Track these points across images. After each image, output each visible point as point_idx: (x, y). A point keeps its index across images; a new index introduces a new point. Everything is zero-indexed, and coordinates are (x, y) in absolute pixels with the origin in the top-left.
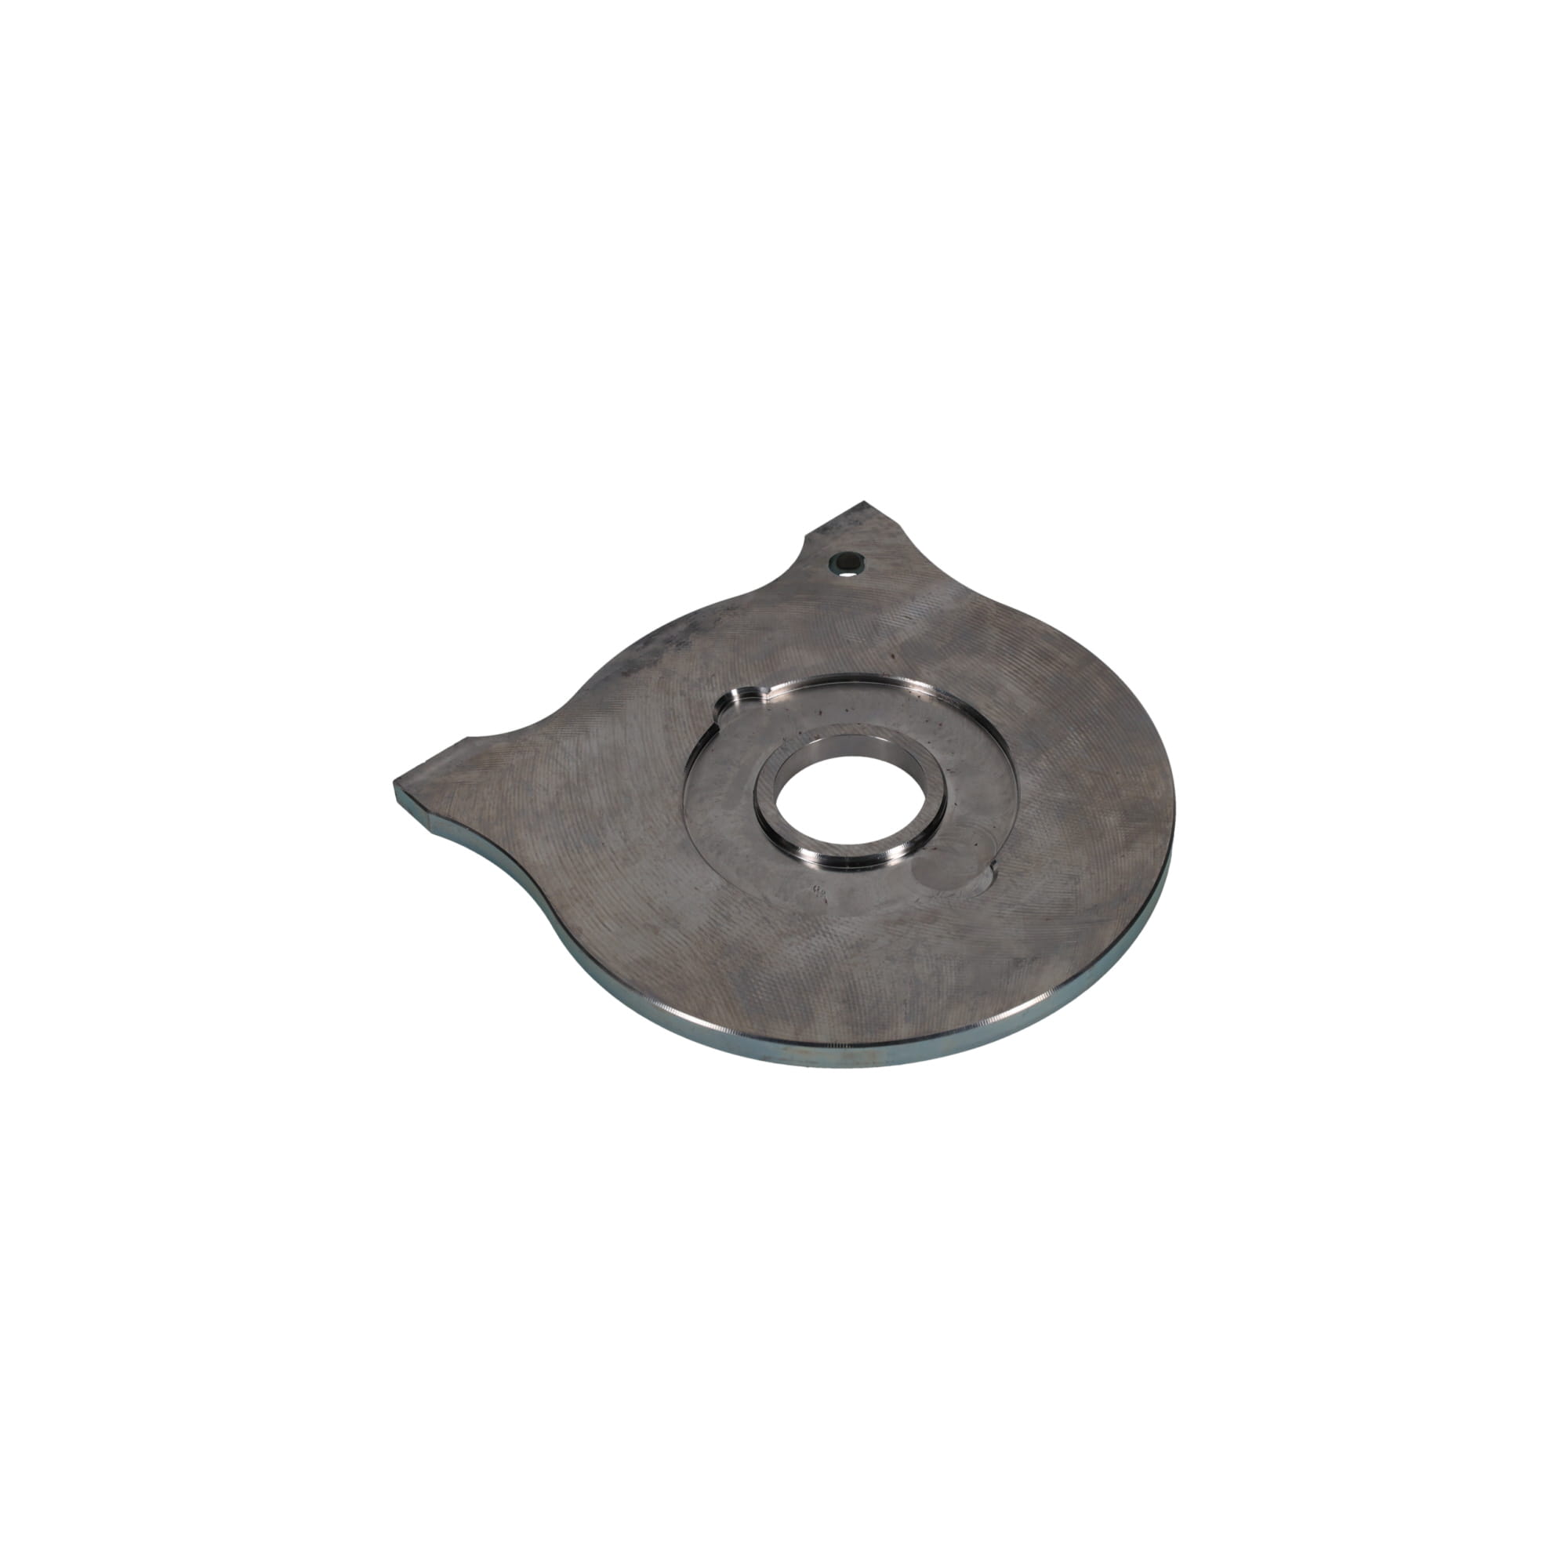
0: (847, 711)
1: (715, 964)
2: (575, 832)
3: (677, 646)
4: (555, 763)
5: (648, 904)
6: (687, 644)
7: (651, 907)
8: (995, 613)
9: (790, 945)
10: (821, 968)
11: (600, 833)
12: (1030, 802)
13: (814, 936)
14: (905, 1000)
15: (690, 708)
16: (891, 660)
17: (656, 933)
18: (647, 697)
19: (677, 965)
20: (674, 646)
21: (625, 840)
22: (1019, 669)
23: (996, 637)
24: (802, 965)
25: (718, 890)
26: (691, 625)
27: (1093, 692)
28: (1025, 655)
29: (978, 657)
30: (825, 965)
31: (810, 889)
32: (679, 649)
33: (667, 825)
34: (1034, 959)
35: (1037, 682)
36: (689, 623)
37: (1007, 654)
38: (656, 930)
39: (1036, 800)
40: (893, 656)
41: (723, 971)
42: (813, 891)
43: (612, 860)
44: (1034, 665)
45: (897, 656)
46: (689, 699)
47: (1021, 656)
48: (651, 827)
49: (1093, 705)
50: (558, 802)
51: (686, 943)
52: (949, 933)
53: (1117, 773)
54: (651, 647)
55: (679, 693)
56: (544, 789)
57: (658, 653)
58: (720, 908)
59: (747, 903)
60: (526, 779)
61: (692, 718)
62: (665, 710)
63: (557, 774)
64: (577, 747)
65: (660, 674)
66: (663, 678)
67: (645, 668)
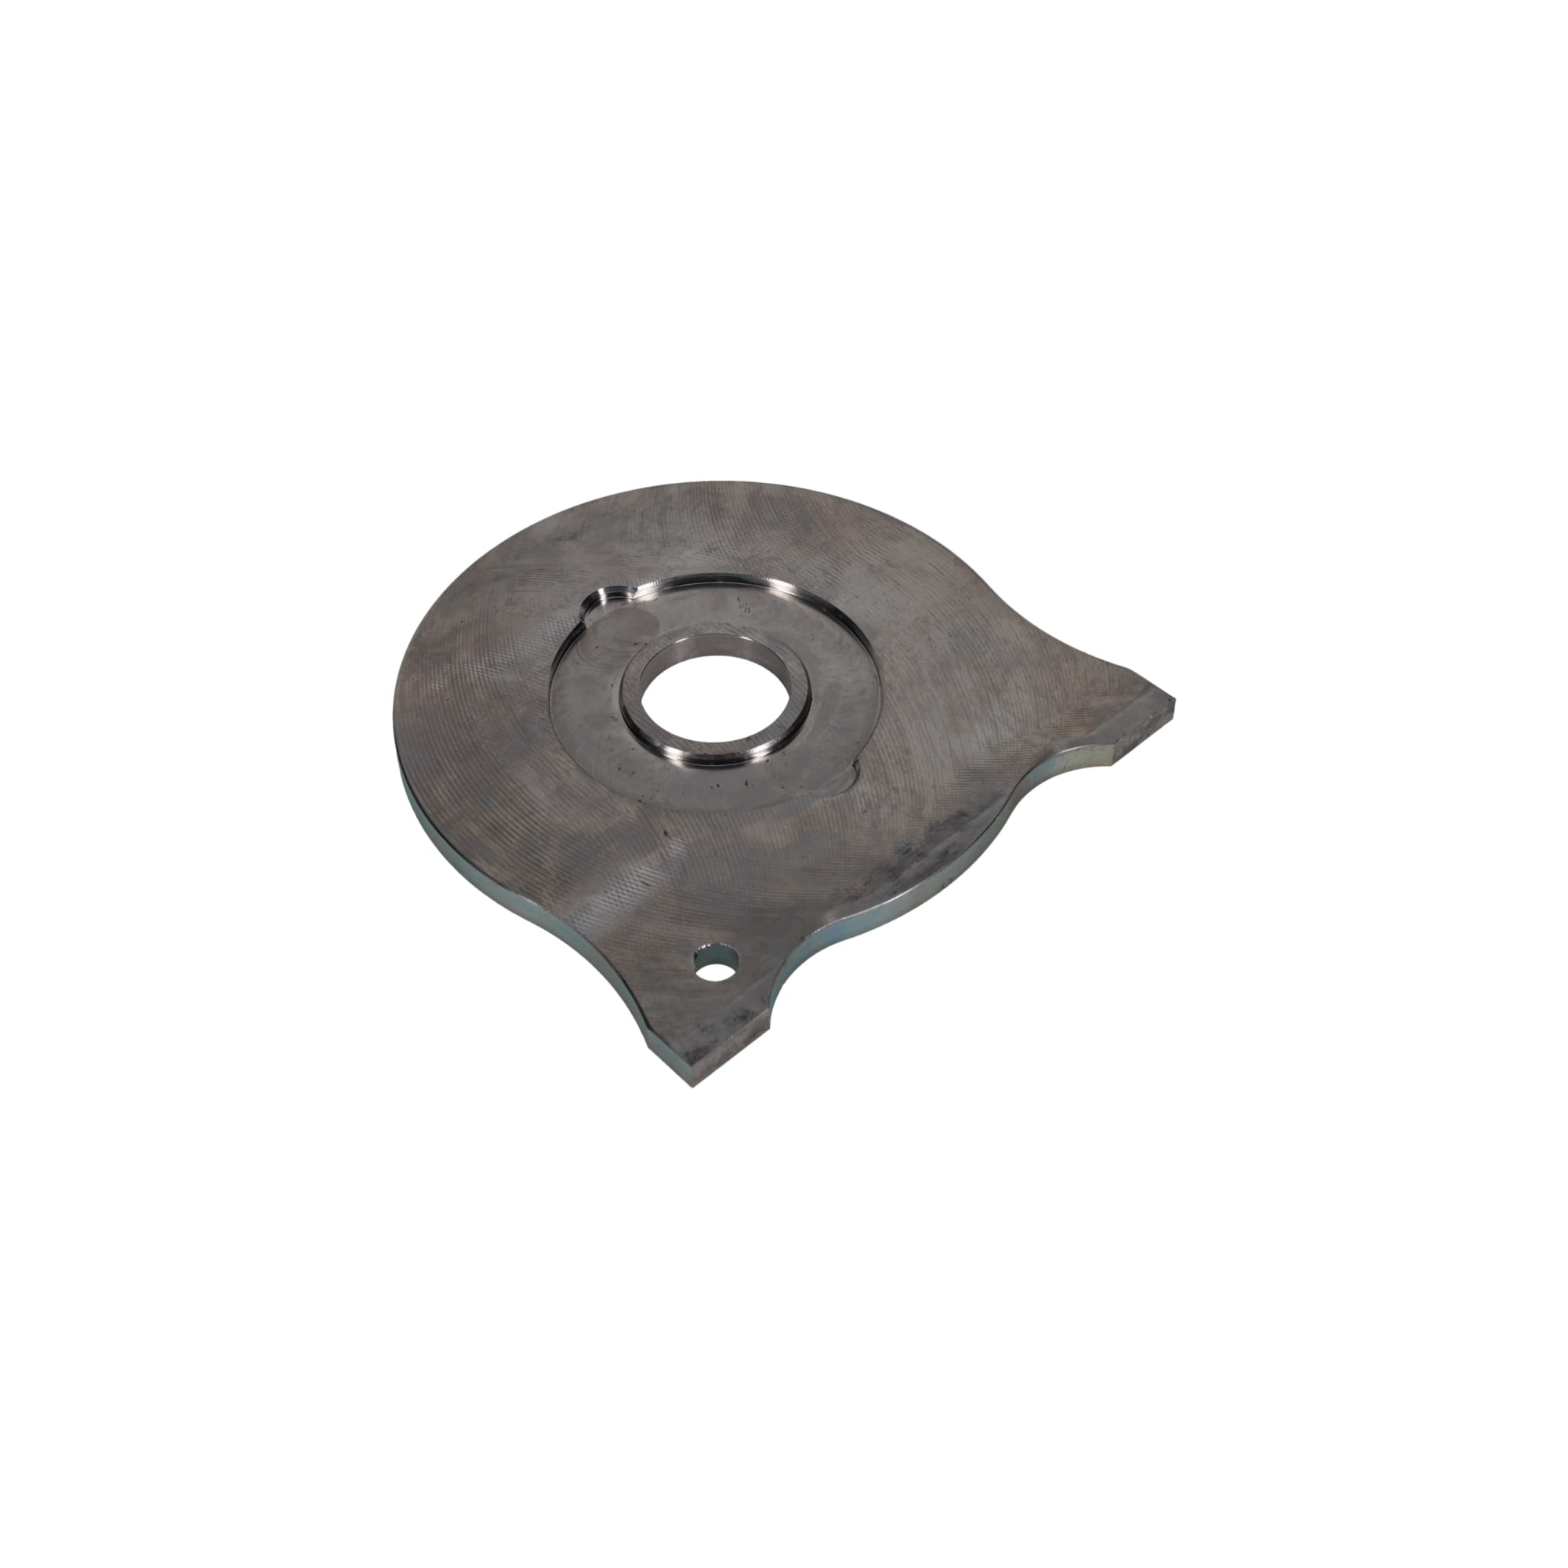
0: (718, 786)
1: (833, 537)
2: (979, 647)
3: (910, 849)
4: (1016, 714)
5: (898, 584)
6: (900, 850)
7: (895, 581)
8: (544, 889)
9: (768, 551)
10: (742, 534)
11: (955, 646)
12: (541, 672)
13: (749, 558)
15: (885, 773)
16: (668, 830)
17: (887, 561)
18: (934, 787)
20: (913, 849)
21: (930, 639)
22: (527, 816)
23: (546, 857)
24: (758, 535)
26: (897, 877)
27: (453, 787)
28: (517, 834)
29: (572, 831)
30: (738, 536)
31: (753, 610)
32: (907, 845)
33: (891, 653)
34: (559, 539)
35: (511, 800)
36: (901, 878)
37: (538, 834)
38: (889, 563)
39: (534, 673)
40: (666, 833)
41: (825, 532)
42: (750, 608)
43: (939, 622)
44: (511, 822)
45: (662, 835)
46: (888, 784)
47: (523, 832)
48: (908, 651)
49: (455, 773)
50: (1004, 678)
53: (448, 700)
54: (939, 848)
55: (900, 791)
56: (1020, 687)
57: (932, 840)
59: (809, 584)
60: (1042, 699)
61: (882, 762)
62: (912, 772)
63: (1012, 704)
64: (997, 731)
65: (924, 813)
66: (920, 809)
67: (942, 821)
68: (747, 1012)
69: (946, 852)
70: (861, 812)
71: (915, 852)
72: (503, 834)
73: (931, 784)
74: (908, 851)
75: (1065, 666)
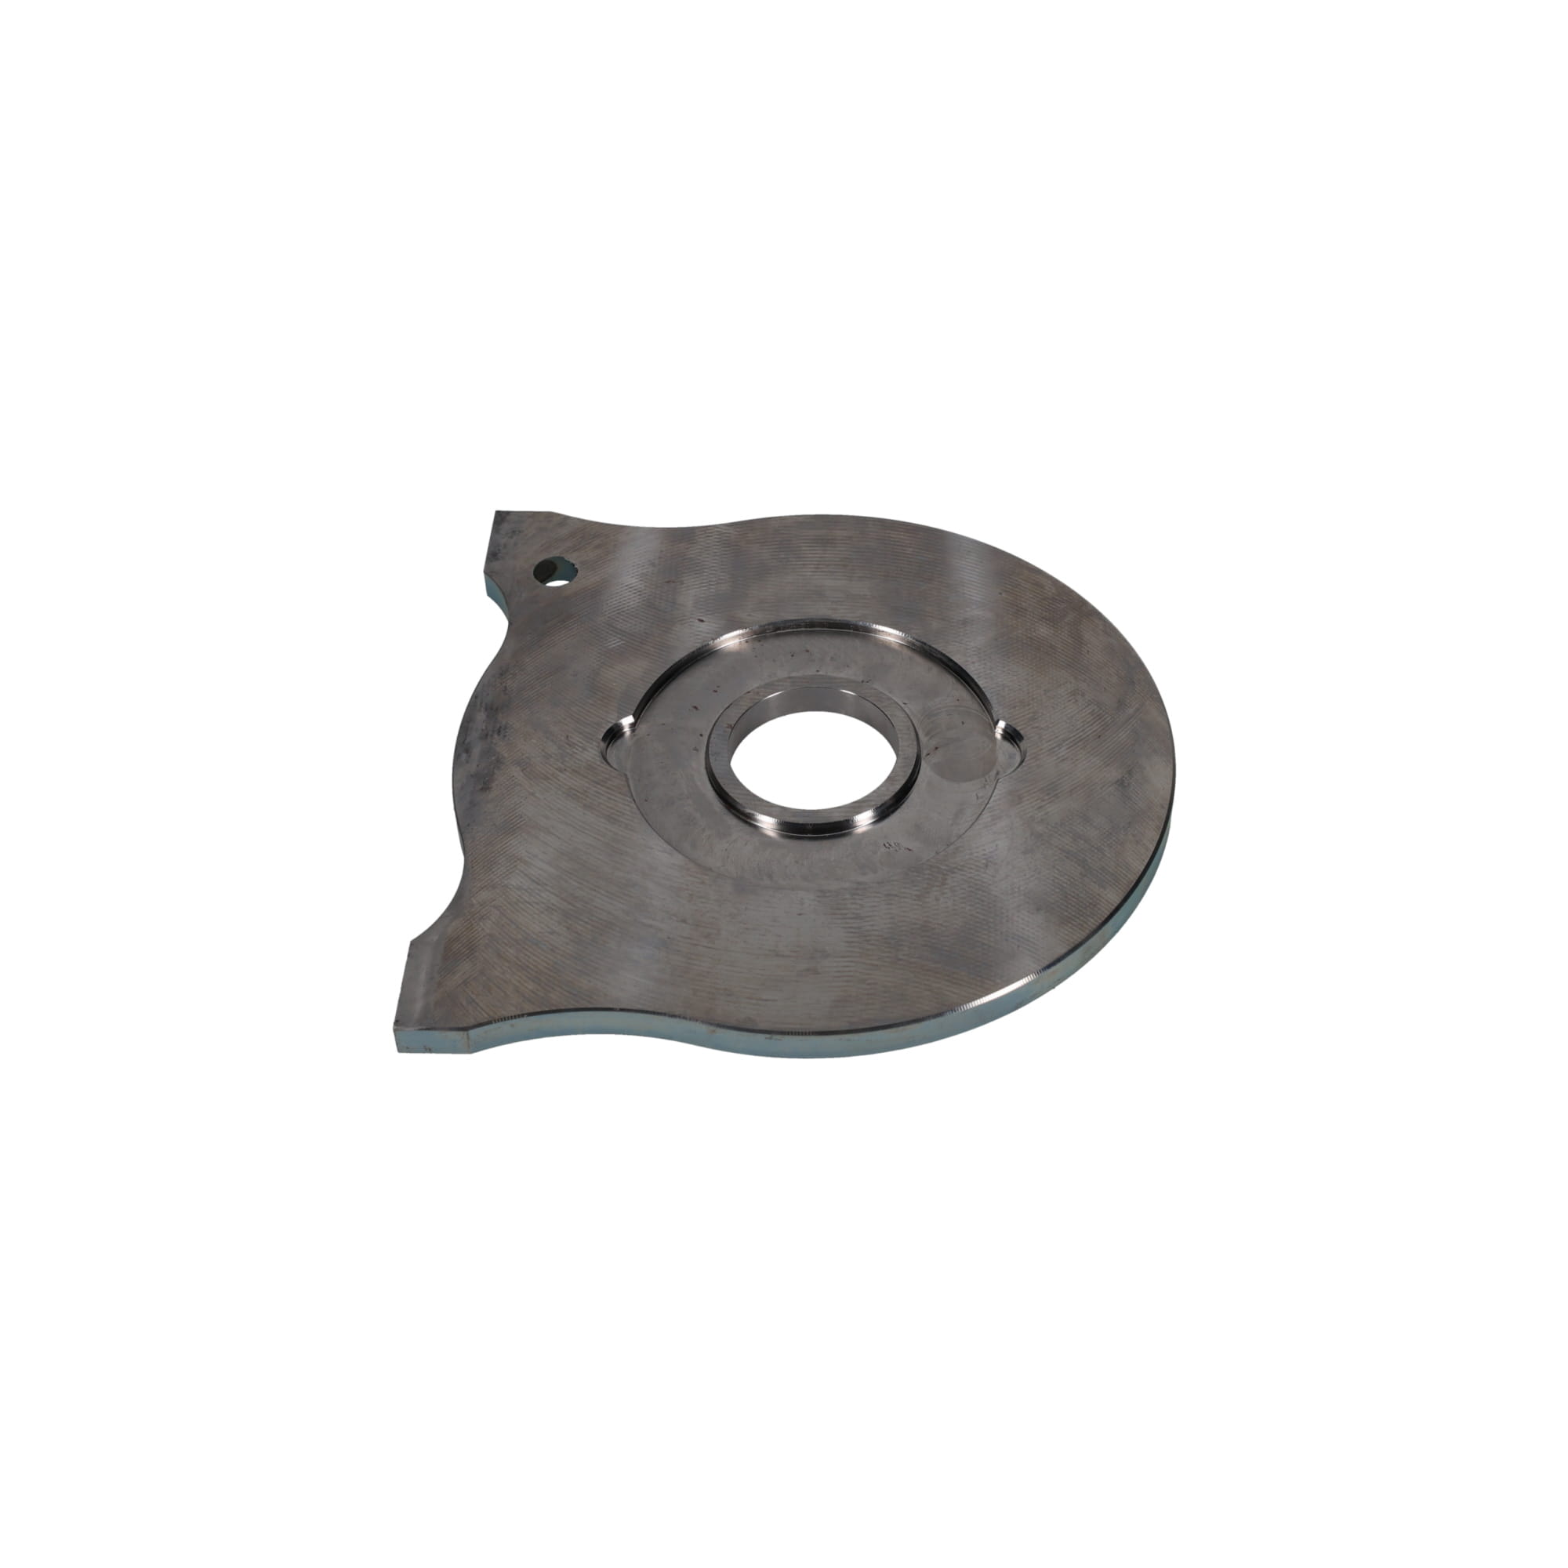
0: (716, 691)
1: (899, 960)
3: (498, 735)
4: (527, 905)
5: (778, 956)
6: (506, 728)
7: (783, 956)
9: (937, 900)
12: (966, 660)
13: (946, 879)
14: (1081, 874)
15: (586, 777)
16: (702, 624)
17: (818, 973)
18: (532, 794)
19: (869, 984)
20: (496, 736)
21: (684, 921)
22: (817, 564)
23: (764, 551)
24: (968, 908)
25: (819, 901)
26: (485, 709)
28: (805, 550)
29: (771, 577)
31: (883, 849)
32: (505, 736)
33: (703, 883)
34: (1130, 772)
35: (845, 566)
36: (483, 709)
37: (792, 559)
38: (815, 971)
40: (702, 621)
41: (913, 960)
42: (888, 850)
44: (824, 554)
46: (573, 770)
47: (806, 554)
50: (577, 933)
51: (852, 962)
52: (1043, 801)
54: (476, 751)
55: (557, 772)
56: (551, 933)
57: (488, 753)
58: (841, 914)
60: (520, 937)
61: (599, 784)
62: (564, 793)
63: (542, 913)
64: (530, 878)
65: (518, 768)
66: (525, 769)
67: (496, 771)
69: (467, 751)
70: (570, 734)
71: (492, 736)
72: (816, 544)
74: (499, 732)
75: (531, 986)
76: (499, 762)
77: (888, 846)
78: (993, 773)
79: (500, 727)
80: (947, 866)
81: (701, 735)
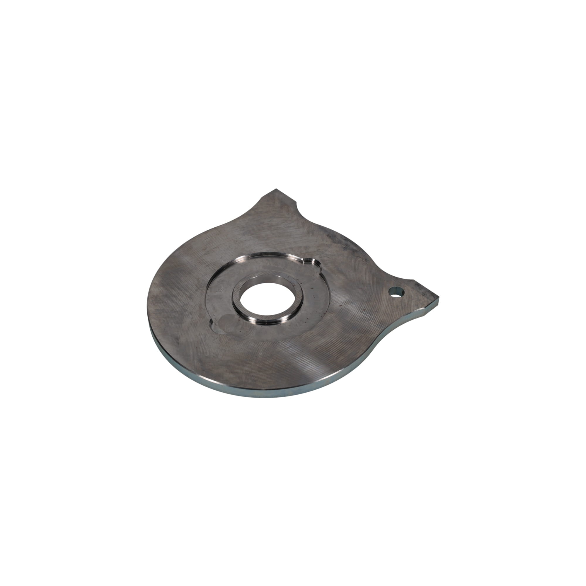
0: (314, 296)
3: (344, 247)
4: (283, 222)
5: (216, 247)
7: (214, 248)
11: (250, 234)
13: (197, 287)
15: (310, 252)
21: (245, 241)
24: (184, 284)
28: (343, 345)
29: (341, 331)
31: (222, 288)
33: (251, 250)
34: (179, 343)
36: (357, 250)
38: (204, 249)
40: (340, 306)
41: (184, 266)
43: (237, 238)
44: (337, 348)
45: (341, 307)
47: (341, 345)
48: (251, 246)
50: (265, 224)
53: (272, 372)
54: (343, 241)
57: (340, 242)
60: (275, 216)
61: (305, 253)
62: (310, 246)
63: (278, 223)
65: (329, 244)
66: (326, 245)
67: (332, 240)
68: (415, 284)
70: (328, 258)
71: (345, 246)
72: (343, 350)
73: (315, 242)
75: (260, 210)
76: (335, 242)
77: (222, 289)
78: (217, 324)
79: (346, 249)
80: (200, 290)
81: (301, 284)
